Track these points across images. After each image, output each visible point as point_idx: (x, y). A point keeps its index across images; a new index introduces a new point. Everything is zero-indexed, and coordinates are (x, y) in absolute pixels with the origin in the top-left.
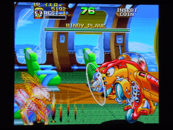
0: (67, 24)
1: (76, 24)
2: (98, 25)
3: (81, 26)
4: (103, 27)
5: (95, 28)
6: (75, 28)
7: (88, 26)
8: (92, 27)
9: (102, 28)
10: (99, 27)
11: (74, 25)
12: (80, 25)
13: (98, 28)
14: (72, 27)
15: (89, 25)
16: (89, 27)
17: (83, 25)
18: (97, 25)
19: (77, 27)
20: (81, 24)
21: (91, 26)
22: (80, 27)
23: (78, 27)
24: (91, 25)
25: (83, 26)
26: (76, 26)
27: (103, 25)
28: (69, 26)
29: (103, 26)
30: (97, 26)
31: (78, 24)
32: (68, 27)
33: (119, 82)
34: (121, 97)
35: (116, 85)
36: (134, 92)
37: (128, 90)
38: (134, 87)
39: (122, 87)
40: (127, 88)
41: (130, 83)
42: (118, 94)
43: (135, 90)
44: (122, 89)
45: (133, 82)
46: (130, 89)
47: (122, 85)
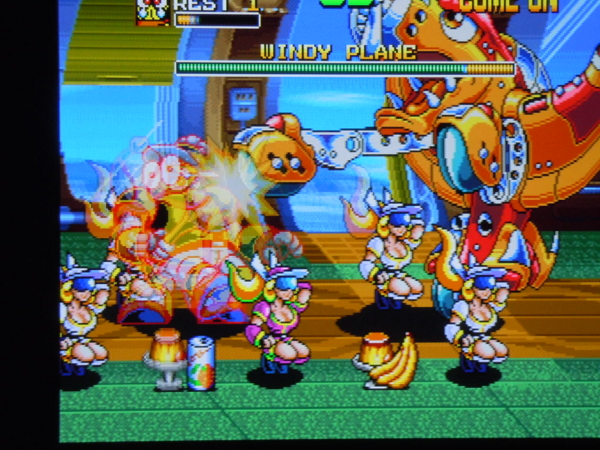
0: (262, 46)
1: (300, 47)
2: (387, 49)
3: (318, 52)
4: (409, 55)
5: (374, 59)
6: (296, 61)
7: (348, 54)
8: (362, 56)
9: (402, 59)
10: (391, 57)
11: (291, 48)
12: (314, 49)
13: (388, 59)
14: (282, 56)
15: (352, 49)
16: (351, 56)
17: (328, 48)
18: (384, 49)
19: (303, 59)
20: (320, 47)
21: (359, 54)
22: (315, 59)
23: (306, 57)
24: (357, 49)
25: (328, 54)
26: (299, 55)
27: (408, 49)
28: (272, 55)
29: (405, 52)
30: (381, 51)
31: (306, 47)
32: (267, 59)
33: (452, 121)
34: (460, 180)
35: (441, 133)
36: (512, 161)
37: (488, 152)
38: (512, 142)
39: (465, 143)
40: (484, 145)
41: (496, 125)
42: (450, 170)
43: (518, 154)
44: (463, 148)
45: (507, 122)
46: (497, 148)
47: (466, 135)
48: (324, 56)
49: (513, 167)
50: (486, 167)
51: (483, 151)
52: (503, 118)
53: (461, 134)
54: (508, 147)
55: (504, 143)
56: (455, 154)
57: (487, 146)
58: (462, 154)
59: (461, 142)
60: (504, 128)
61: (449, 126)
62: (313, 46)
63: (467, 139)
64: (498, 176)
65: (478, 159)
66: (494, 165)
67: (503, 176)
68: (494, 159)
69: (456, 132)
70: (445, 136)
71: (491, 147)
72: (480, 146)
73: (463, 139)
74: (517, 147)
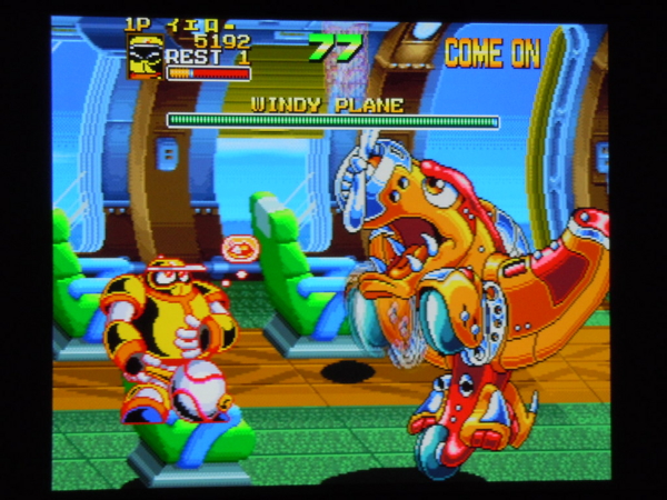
0: (253, 99)
1: (290, 100)
2: (375, 103)
3: (308, 105)
4: (396, 108)
5: (362, 112)
6: (287, 114)
7: (338, 107)
8: (351, 109)
9: (390, 113)
10: (379, 110)
11: (282, 101)
12: (304, 102)
13: (376, 113)
14: (273, 109)
15: (341, 102)
16: (341, 109)
17: (318, 101)
18: (372, 102)
19: (293, 112)
20: (309, 100)
21: (348, 107)
22: (305, 112)
23: (296, 110)
24: (346, 102)
25: (318, 107)
26: (289, 108)
27: (396, 103)
28: (263, 108)
29: (393, 105)
30: (369, 105)
31: (296, 100)
32: (258, 112)
33: (434, 284)
34: (442, 342)
35: (424, 297)
36: (492, 324)
37: (469, 314)
38: (492, 305)
39: (446, 306)
40: (465, 308)
41: (476, 288)
42: (432, 333)
43: (498, 317)
44: (444, 311)
45: (486, 286)
46: (477, 310)
47: (447, 298)
48: (314, 109)
49: (493, 329)
50: (467, 329)
51: (464, 314)
52: (483, 281)
53: (443, 297)
54: (488, 309)
55: (484, 306)
56: (438, 317)
57: (469, 309)
58: (444, 316)
59: (443, 305)
60: (485, 292)
61: (431, 289)
62: (302, 99)
63: (448, 302)
64: (479, 338)
65: (459, 321)
66: (475, 327)
67: (483, 338)
68: (475, 322)
69: (437, 295)
70: (427, 299)
71: (472, 310)
72: (461, 308)
73: (445, 302)
74: (497, 310)
